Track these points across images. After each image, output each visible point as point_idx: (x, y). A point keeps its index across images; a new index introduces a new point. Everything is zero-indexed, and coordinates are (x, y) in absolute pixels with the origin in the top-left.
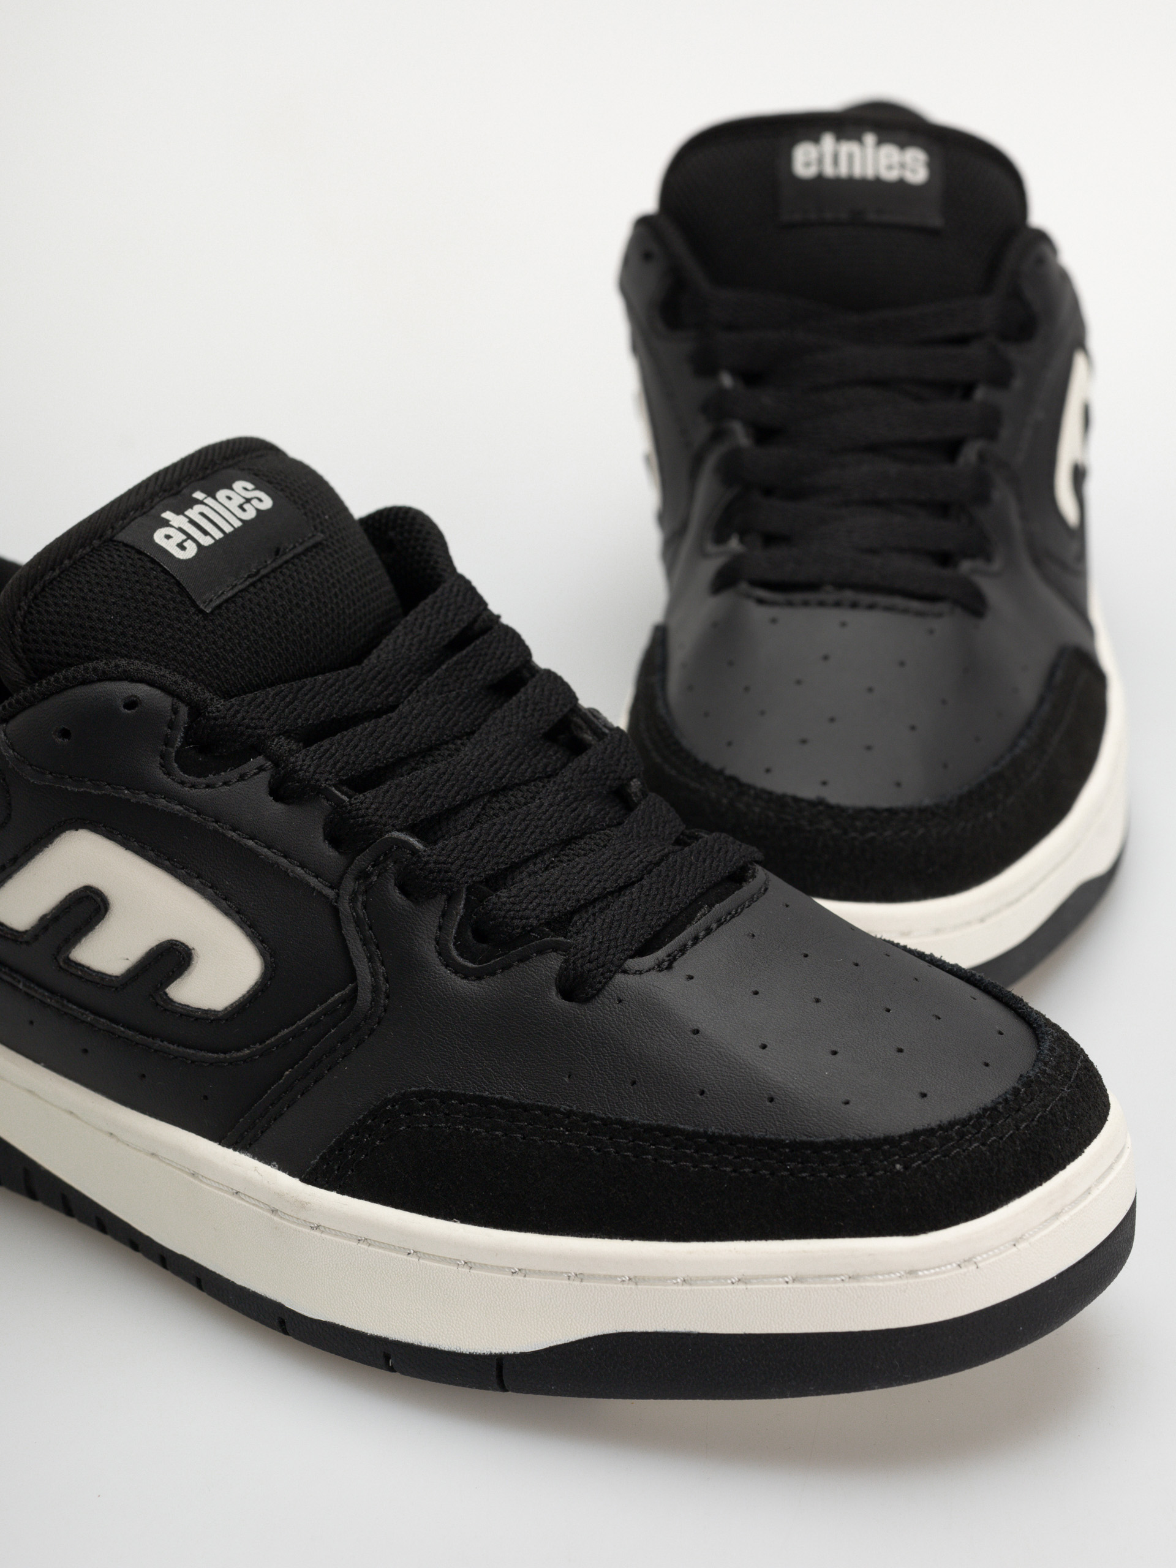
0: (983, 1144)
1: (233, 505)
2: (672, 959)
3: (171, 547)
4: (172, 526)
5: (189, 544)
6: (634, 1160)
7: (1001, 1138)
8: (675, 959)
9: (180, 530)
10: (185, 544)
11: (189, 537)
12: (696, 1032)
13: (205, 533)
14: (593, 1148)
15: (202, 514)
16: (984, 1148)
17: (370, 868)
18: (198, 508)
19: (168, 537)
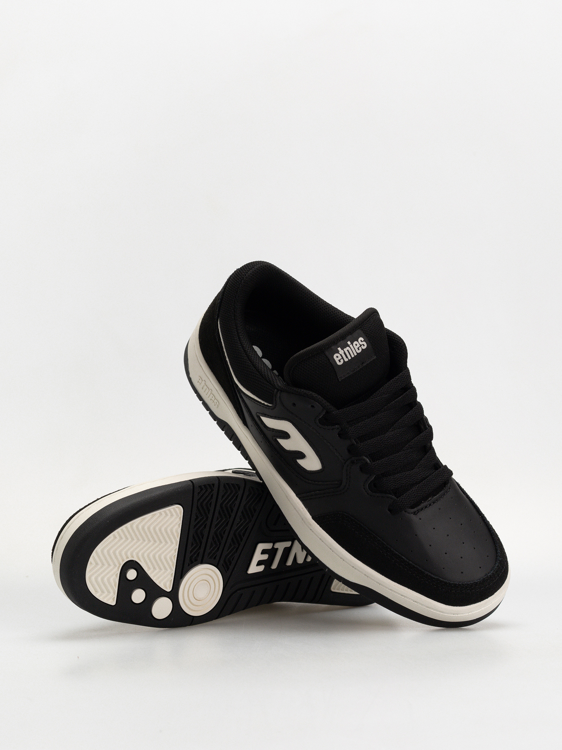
0: (470, 591)
1: (356, 347)
2: (418, 511)
3: (337, 360)
4: (339, 354)
5: (342, 361)
6: (390, 559)
7: (475, 591)
8: (419, 512)
9: (341, 355)
10: (341, 360)
11: (343, 358)
12: (416, 535)
13: (347, 357)
14: (381, 552)
15: (348, 351)
16: (470, 592)
17: (355, 461)
18: (348, 348)
19: (337, 357)
